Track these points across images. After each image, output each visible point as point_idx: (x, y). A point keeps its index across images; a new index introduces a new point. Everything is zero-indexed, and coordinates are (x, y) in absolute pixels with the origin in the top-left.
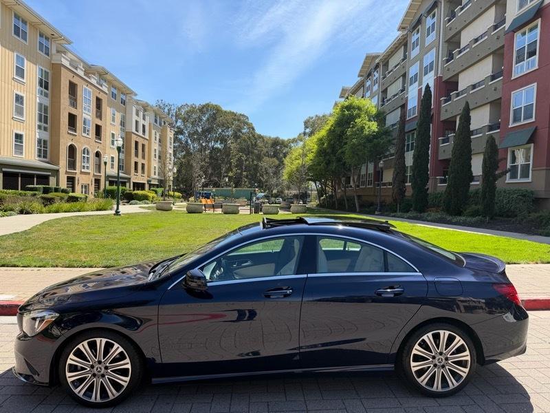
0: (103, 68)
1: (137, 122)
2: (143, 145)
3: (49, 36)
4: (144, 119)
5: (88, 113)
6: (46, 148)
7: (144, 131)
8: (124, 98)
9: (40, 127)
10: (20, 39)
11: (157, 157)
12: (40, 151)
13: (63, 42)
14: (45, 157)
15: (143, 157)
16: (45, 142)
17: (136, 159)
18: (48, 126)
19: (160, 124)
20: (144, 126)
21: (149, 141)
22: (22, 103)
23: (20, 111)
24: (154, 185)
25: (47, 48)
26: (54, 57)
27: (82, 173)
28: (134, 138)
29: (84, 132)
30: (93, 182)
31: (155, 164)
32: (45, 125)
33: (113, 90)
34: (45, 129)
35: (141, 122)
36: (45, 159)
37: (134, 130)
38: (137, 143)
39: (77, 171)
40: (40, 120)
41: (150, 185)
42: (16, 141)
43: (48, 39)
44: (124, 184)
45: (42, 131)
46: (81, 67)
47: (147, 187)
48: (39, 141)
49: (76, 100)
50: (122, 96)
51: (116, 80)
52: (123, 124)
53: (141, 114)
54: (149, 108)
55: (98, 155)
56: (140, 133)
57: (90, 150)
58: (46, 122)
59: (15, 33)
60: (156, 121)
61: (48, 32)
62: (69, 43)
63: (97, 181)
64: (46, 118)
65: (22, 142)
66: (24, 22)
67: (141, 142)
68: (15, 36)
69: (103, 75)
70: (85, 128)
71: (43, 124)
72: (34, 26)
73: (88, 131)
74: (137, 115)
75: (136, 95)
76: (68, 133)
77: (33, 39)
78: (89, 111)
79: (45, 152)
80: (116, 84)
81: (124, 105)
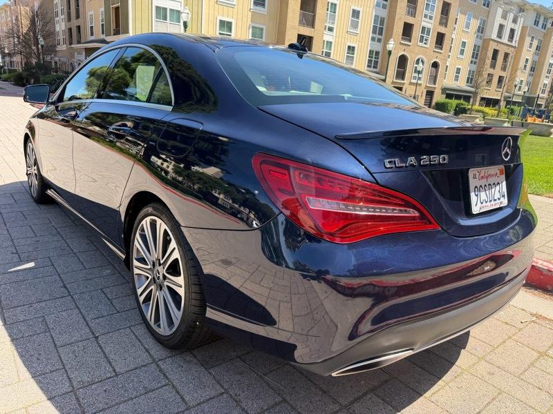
1: (501, 27)
2: (506, 55)
4: (515, 21)
5: (429, 21)
6: (378, 58)
7: (511, 37)
9: (373, 39)
11: (528, 68)
12: (370, 61)
14: (375, 67)
15: (504, 69)
16: (377, 53)
17: (491, 71)
18: (382, 37)
19: (544, 26)
20: (512, 31)
21: (519, 49)
22: (358, 17)
23: (355, 25)
24: (515, 103)
27: (411, 84)
28: (492, 46)
29: (421, 41)
30: (425, 93)
31: (522, 77)
32: (380, 37)
34: (379, 40)
35: (509, 25)
36: (374, 70)
37: (494, 36)
38: (496, 52)
39: (406, 81)
40: (374, 32)
41: (508, 103)
42: (348, 53)
44: (467, 99)
45: (376, 43)
47: (503, 104)
48: (371, 52)
49: (415, 8)
52: (481, 30)
53: (511, 16)
54: (527, 7)
55: (435, 65)
56: (505, 39)
57: (425, 60)
58: (381, 34)
60: (536, 23)
63: (430, 94)
64: (381, 29)
65: (353, 54)
67: (502, 50)
70: (422, 37)
71: (377, 36)
73: (426, 40)
74: (504, 17)
76: (401, 44)
78: (431, 18)
79: (376, 63)
81: (488, 6)
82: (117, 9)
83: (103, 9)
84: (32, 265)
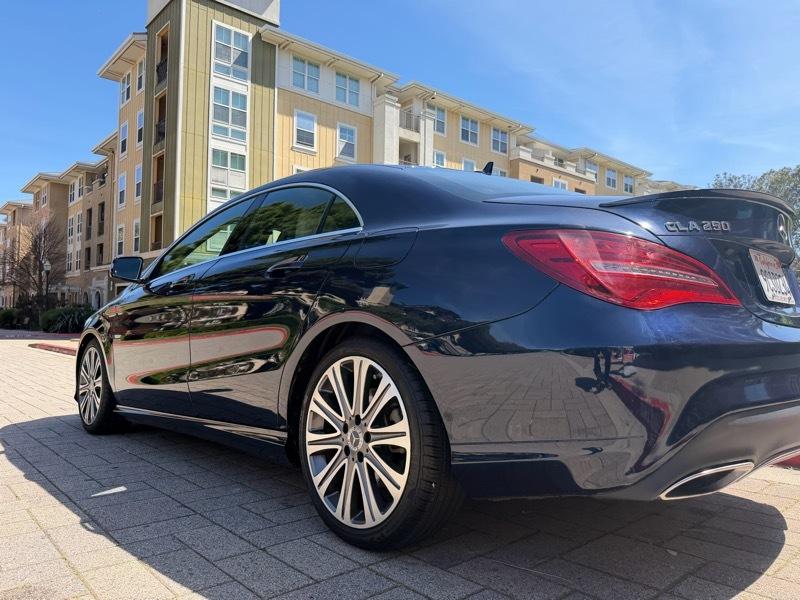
0: (586, 150)
3: (505, 129)
8: (630, 182)
10: (469, 143)
13: (524, 131)
25: (504, 145)
26: (513, 153)
33: (608, 174)
43: (506, 133)
46: (550, 156)
50: (625, 180)
51: (611, 160)
59: (463, 138)
61: (504, 126)
62: (532, 130)
66: (474, 122)
68: (464, 142)
69: (588, 158)
72: (485, 124)
75: (650, 174)
77: (485, 137)
80: (612, 165)
81: (631, 191)
82: (158, 219)
83: (138, 220)
84: (122, 489)
